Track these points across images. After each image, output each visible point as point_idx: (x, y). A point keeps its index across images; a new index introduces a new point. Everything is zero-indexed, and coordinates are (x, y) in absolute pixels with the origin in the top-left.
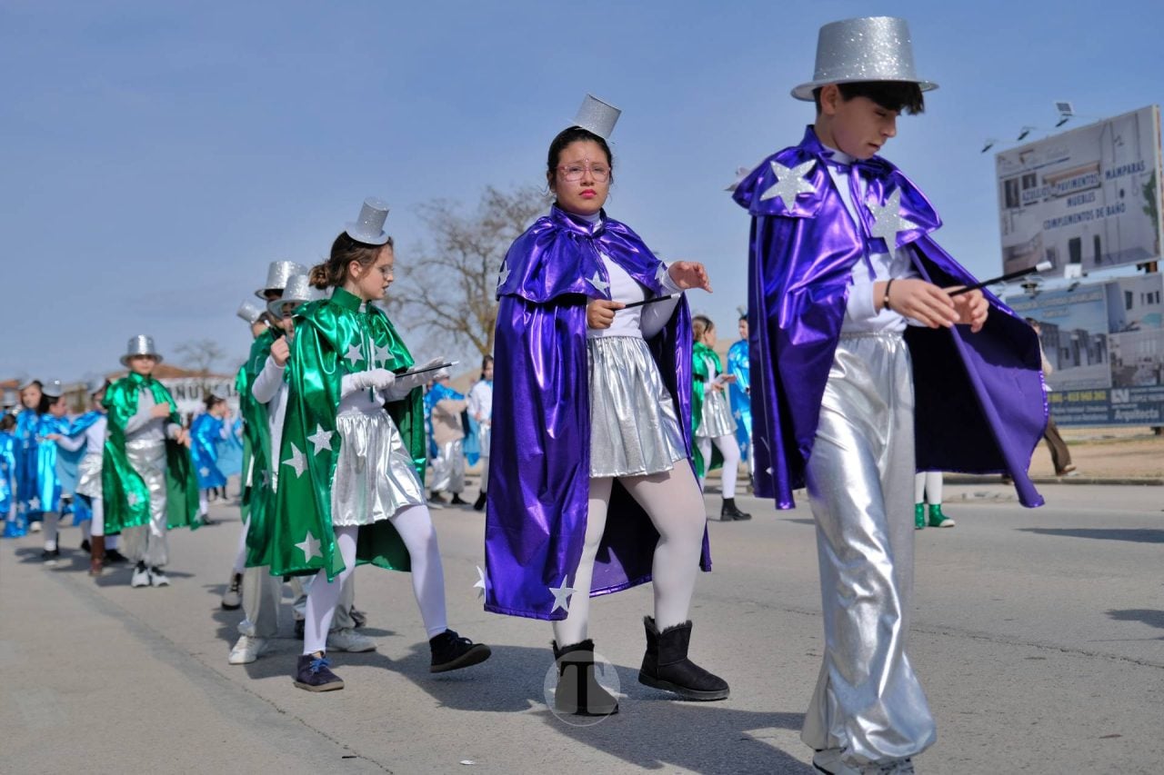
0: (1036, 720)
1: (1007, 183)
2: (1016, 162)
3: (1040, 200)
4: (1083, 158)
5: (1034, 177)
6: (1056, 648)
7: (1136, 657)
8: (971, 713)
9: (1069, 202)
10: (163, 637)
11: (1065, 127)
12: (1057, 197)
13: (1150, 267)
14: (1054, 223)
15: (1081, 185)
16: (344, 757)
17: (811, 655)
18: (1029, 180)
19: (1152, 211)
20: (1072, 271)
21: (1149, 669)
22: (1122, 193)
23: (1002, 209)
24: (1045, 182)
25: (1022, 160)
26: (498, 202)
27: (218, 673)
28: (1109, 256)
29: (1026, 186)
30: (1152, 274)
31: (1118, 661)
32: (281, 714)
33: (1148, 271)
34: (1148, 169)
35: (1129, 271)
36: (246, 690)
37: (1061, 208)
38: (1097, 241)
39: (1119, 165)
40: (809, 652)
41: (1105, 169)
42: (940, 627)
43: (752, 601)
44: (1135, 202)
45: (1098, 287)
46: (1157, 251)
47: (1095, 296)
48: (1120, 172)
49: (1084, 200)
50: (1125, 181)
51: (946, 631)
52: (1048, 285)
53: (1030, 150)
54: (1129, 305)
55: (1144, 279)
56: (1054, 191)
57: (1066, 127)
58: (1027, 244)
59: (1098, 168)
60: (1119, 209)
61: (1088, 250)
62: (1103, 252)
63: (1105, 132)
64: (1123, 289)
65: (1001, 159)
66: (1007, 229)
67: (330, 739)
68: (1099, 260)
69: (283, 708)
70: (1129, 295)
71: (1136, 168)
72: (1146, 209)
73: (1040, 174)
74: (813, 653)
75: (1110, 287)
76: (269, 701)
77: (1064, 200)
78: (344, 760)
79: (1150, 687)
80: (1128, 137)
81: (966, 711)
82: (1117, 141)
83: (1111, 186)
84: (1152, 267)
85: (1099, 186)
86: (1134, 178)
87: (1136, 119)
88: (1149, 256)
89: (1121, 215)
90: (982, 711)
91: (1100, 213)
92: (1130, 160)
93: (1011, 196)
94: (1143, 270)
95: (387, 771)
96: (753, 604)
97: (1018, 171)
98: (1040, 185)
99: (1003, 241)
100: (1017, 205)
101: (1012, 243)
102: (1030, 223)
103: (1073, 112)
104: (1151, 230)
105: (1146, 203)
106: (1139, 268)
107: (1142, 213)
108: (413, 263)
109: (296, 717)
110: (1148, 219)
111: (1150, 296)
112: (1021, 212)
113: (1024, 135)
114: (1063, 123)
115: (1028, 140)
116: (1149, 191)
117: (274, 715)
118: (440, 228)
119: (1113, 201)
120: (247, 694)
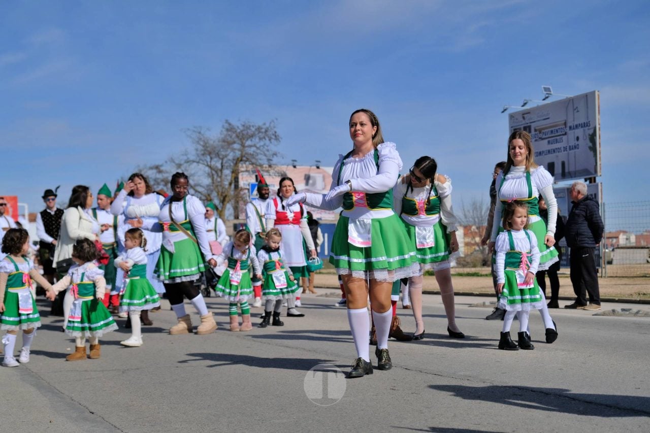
0: (515, 429)
2: (522, 119)
4: (557, 118)
5: (529, 127)
6: (528, 390)
8: (479, 424)
9: (549, 142)
11: (547, 101)
12: (542, 139)
13: (592, 180)
14: (540, 154)
15: (555, 133)
17: (393, 389)
18: (527, 128)
19: (593, 149)
22: (578, 139)
24: (536, 130)
25: (524, 118)
26: (230, 129)
27: (57, 390)
28: (569, 173)
30: (593, 184)
32: (91, 415)
33: (590, 182)
34: (592, 126)
36: (72, 400)
37: (544, 145)
38: (563, 164)
39: (576, 123)
40: (392, 388)
41: (569, 125)
44: (584, 143)
45: (562, 190)
46: (596, 172)
47: (561, 195)
48: (577, 127)
49: (557, 141)
50: (579, 132)
51: (469, 378)
53: (528, 112)
56: (540, 135)
59: (565, 124)
60: (576, 147)
61: (558, 170)
62: (566, 170)
63: (569, 104)
65: (512, 116)
67: (118, 429)
68: (564, 175)
69: (92, 411)
71: (585, 125)
72: (590, 148)
73: (533, 126)
76: (85, 406)
77: (546, 141)
80: (582, 107)
81: (476, 423)
82: (576, 109)
83: (572, 135)
84: (593, 180)
85: (566, 134)
86: (584, 130)
87: (588, 99)
88: (591, 174)
89: (577, 150)
90: (486, 424)
91: (565, 149)
92: (582, 120)
94: (588, 182)
97: (521, 123)
98: (533, 132)
103: (552, 92)
104: (593, 159)
105: (590, 144)
106: (586, 180)
107: (588, 148)
108: (182, 162)
109: (100, 416)
110: (592, 153)
113: (525, 104)
114: (547, 97)
115: (527, 107)
116: (593, 138)
117: (87, 414)
118: (198, 143)
119: (573, 142)
120: (73, 402)
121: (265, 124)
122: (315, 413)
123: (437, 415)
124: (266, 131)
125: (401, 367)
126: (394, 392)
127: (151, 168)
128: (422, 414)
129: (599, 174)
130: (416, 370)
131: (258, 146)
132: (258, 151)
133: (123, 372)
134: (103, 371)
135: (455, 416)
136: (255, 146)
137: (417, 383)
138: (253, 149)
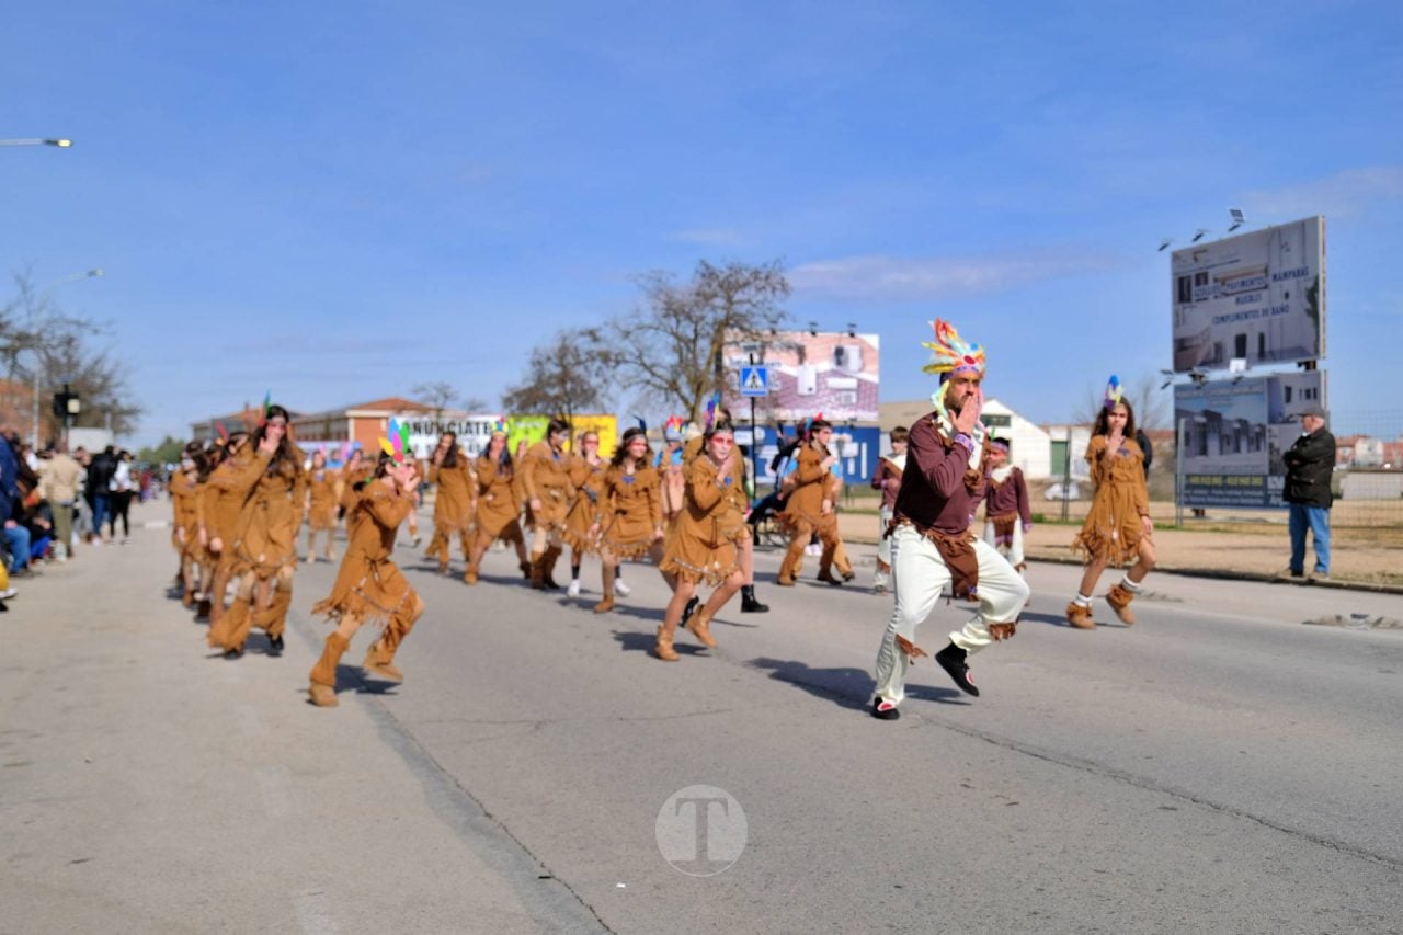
0: (1162, 886)
1: (1181, 281)
2: (1190, 260)
3: (1211, 297)
4: (1252, 261)
5: (1205, 275)
6: (1187, 798)
7: (1259, 814)
8: (1104, 872)
9: (1238, 301)
10: (388, 713)
11: (1237, 232)
12: (1226, 295)
13: (1310, 365)
14: (1223, 319)
15: (1248, 285)
16: (541, 877)
17: (965, 786)
18: (1201, 278)
19: (1314, 313)
20: (1237, 366)
21: (1270, 830)
22: (1287, 295)
23: (1174, 303)
24: (1216, 280)
25: (1196, 259)
26: (709, 274)
27: (435, 762)
28: (1271, 352)
29: (1198, 283)
30: (1311, 372)
31: (1242, 817)
32: (487, 818)
33: (1308, 368)
34: (1311, 275)
35: (1290, 368)
36: (459, 786)
37: (1229, 306)
38: (1262, 338)
39: (1286, 268)
40: (964, 782)
41: (1272, 271)
42: (1086, 761)
43: (917, 713)
44: (1298, 304)
45: (1259, 381)
46: (1317, 351)
47: (1257, 389)
48: (1286, 275)
49: (1251, 299)
50: (1290, 285)
51: (1091, 766)
52: (1215, 375)
53: (1203, 250)
54: (1288, 399)
55: (1303, 375)
56: (1224, 289)
57: (1239, 232)
58: (1197, 337)
59: (1266, 270)
60: (1283, 309)
61: (1252, 346)
62: (1267, 348)
63: (1274, 237)
64: (1283, 383)
65: (1176, 257)
66: (1178, 321)
67: (530, 854)
68: (1263, 356)
69: (489, 811)
70: (1289, 390)
71: (1301, 273)
72: (1308, 312)
73: (1212, 274)
74: (967, 783)
75: (1272, 381)
76: (477, 801)
77: (1233, 299)
78: (541, 880)
79: (1268, 854)
80: (1295, 245)
81: (1099, 869)
82: (1285, 247)
83: (1277, 289)
84: (1312, 364)
85: (1266, 287)
86: (1298, 283)
87: (1305, 230)
88: (1309, 355)
89: (1285, 315)
90: (1114, 871)
91: (1265, 312)
92: (1294, 263)
93: (1184, 291)
94: (1303, 369)
95: (578, 897)
96: (918, 716)
97: (1191, 270)
98: (1211, 283)
99: (1174, 333)
100: (1189, 300)
101: (1183, 334)
102: (1201, 317)
103: (1245, 218)
104: (1313, 330)
105: (1308, 306)
106: (1300, 365)
107: (1305, 315)
108: (632, 328)
109: (501, 824)
110: (1310, 320)
111: (1308, 392)
112: (1192, 307)
113: (1198, 237)
114: (1235, 227)
115: (1202, 241)
116: (1312, 295)
117: (481, 818)
118: (656, 297)
119: (1279, 302)
120: (459, 790)
121: (765, 266)
122: (839, 833)
123: (1037, 847)
124: (767, 277)
125: (981, 736)
126: (969, 791)
127: (582, 334)
128: (1011, 844)
129: (1322, 355)
130: (1004, 745)
131: (754, 301)
132: (755, 310)
133: (537, 728)
134: (505, 723)
135: (1064, 851)
136: (749, 301)
137: (1005, 774)
138: (747, 306)
